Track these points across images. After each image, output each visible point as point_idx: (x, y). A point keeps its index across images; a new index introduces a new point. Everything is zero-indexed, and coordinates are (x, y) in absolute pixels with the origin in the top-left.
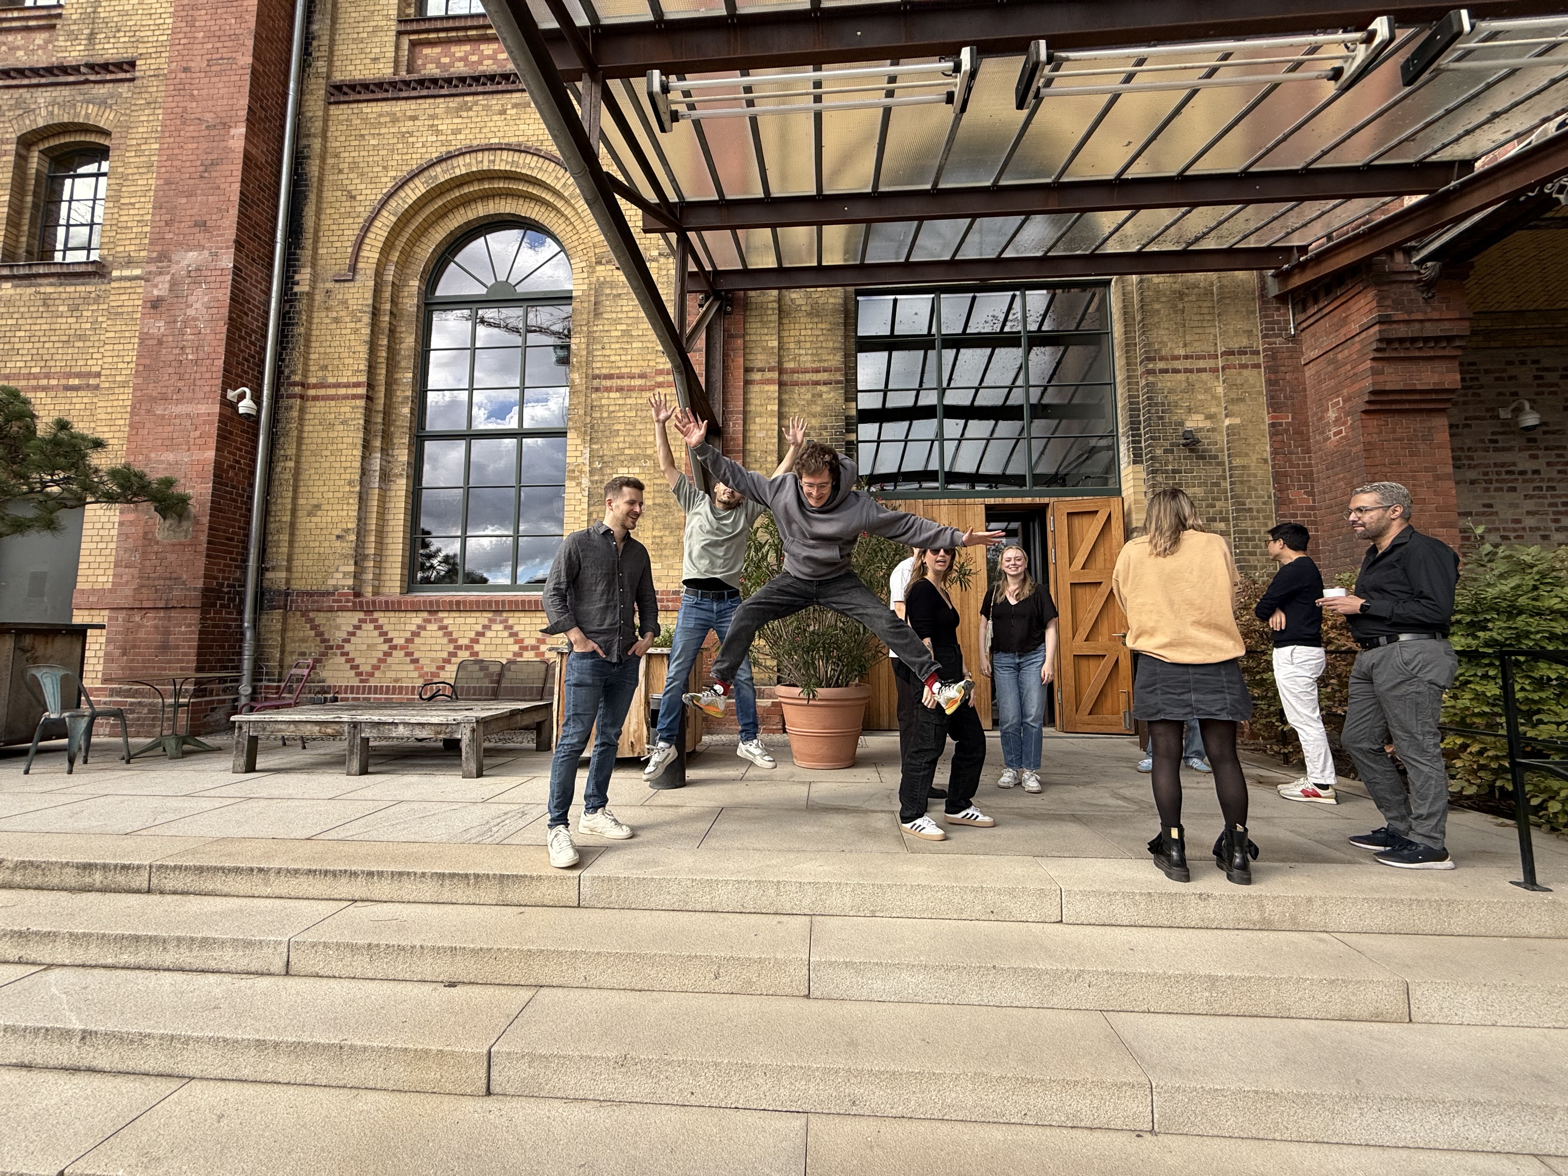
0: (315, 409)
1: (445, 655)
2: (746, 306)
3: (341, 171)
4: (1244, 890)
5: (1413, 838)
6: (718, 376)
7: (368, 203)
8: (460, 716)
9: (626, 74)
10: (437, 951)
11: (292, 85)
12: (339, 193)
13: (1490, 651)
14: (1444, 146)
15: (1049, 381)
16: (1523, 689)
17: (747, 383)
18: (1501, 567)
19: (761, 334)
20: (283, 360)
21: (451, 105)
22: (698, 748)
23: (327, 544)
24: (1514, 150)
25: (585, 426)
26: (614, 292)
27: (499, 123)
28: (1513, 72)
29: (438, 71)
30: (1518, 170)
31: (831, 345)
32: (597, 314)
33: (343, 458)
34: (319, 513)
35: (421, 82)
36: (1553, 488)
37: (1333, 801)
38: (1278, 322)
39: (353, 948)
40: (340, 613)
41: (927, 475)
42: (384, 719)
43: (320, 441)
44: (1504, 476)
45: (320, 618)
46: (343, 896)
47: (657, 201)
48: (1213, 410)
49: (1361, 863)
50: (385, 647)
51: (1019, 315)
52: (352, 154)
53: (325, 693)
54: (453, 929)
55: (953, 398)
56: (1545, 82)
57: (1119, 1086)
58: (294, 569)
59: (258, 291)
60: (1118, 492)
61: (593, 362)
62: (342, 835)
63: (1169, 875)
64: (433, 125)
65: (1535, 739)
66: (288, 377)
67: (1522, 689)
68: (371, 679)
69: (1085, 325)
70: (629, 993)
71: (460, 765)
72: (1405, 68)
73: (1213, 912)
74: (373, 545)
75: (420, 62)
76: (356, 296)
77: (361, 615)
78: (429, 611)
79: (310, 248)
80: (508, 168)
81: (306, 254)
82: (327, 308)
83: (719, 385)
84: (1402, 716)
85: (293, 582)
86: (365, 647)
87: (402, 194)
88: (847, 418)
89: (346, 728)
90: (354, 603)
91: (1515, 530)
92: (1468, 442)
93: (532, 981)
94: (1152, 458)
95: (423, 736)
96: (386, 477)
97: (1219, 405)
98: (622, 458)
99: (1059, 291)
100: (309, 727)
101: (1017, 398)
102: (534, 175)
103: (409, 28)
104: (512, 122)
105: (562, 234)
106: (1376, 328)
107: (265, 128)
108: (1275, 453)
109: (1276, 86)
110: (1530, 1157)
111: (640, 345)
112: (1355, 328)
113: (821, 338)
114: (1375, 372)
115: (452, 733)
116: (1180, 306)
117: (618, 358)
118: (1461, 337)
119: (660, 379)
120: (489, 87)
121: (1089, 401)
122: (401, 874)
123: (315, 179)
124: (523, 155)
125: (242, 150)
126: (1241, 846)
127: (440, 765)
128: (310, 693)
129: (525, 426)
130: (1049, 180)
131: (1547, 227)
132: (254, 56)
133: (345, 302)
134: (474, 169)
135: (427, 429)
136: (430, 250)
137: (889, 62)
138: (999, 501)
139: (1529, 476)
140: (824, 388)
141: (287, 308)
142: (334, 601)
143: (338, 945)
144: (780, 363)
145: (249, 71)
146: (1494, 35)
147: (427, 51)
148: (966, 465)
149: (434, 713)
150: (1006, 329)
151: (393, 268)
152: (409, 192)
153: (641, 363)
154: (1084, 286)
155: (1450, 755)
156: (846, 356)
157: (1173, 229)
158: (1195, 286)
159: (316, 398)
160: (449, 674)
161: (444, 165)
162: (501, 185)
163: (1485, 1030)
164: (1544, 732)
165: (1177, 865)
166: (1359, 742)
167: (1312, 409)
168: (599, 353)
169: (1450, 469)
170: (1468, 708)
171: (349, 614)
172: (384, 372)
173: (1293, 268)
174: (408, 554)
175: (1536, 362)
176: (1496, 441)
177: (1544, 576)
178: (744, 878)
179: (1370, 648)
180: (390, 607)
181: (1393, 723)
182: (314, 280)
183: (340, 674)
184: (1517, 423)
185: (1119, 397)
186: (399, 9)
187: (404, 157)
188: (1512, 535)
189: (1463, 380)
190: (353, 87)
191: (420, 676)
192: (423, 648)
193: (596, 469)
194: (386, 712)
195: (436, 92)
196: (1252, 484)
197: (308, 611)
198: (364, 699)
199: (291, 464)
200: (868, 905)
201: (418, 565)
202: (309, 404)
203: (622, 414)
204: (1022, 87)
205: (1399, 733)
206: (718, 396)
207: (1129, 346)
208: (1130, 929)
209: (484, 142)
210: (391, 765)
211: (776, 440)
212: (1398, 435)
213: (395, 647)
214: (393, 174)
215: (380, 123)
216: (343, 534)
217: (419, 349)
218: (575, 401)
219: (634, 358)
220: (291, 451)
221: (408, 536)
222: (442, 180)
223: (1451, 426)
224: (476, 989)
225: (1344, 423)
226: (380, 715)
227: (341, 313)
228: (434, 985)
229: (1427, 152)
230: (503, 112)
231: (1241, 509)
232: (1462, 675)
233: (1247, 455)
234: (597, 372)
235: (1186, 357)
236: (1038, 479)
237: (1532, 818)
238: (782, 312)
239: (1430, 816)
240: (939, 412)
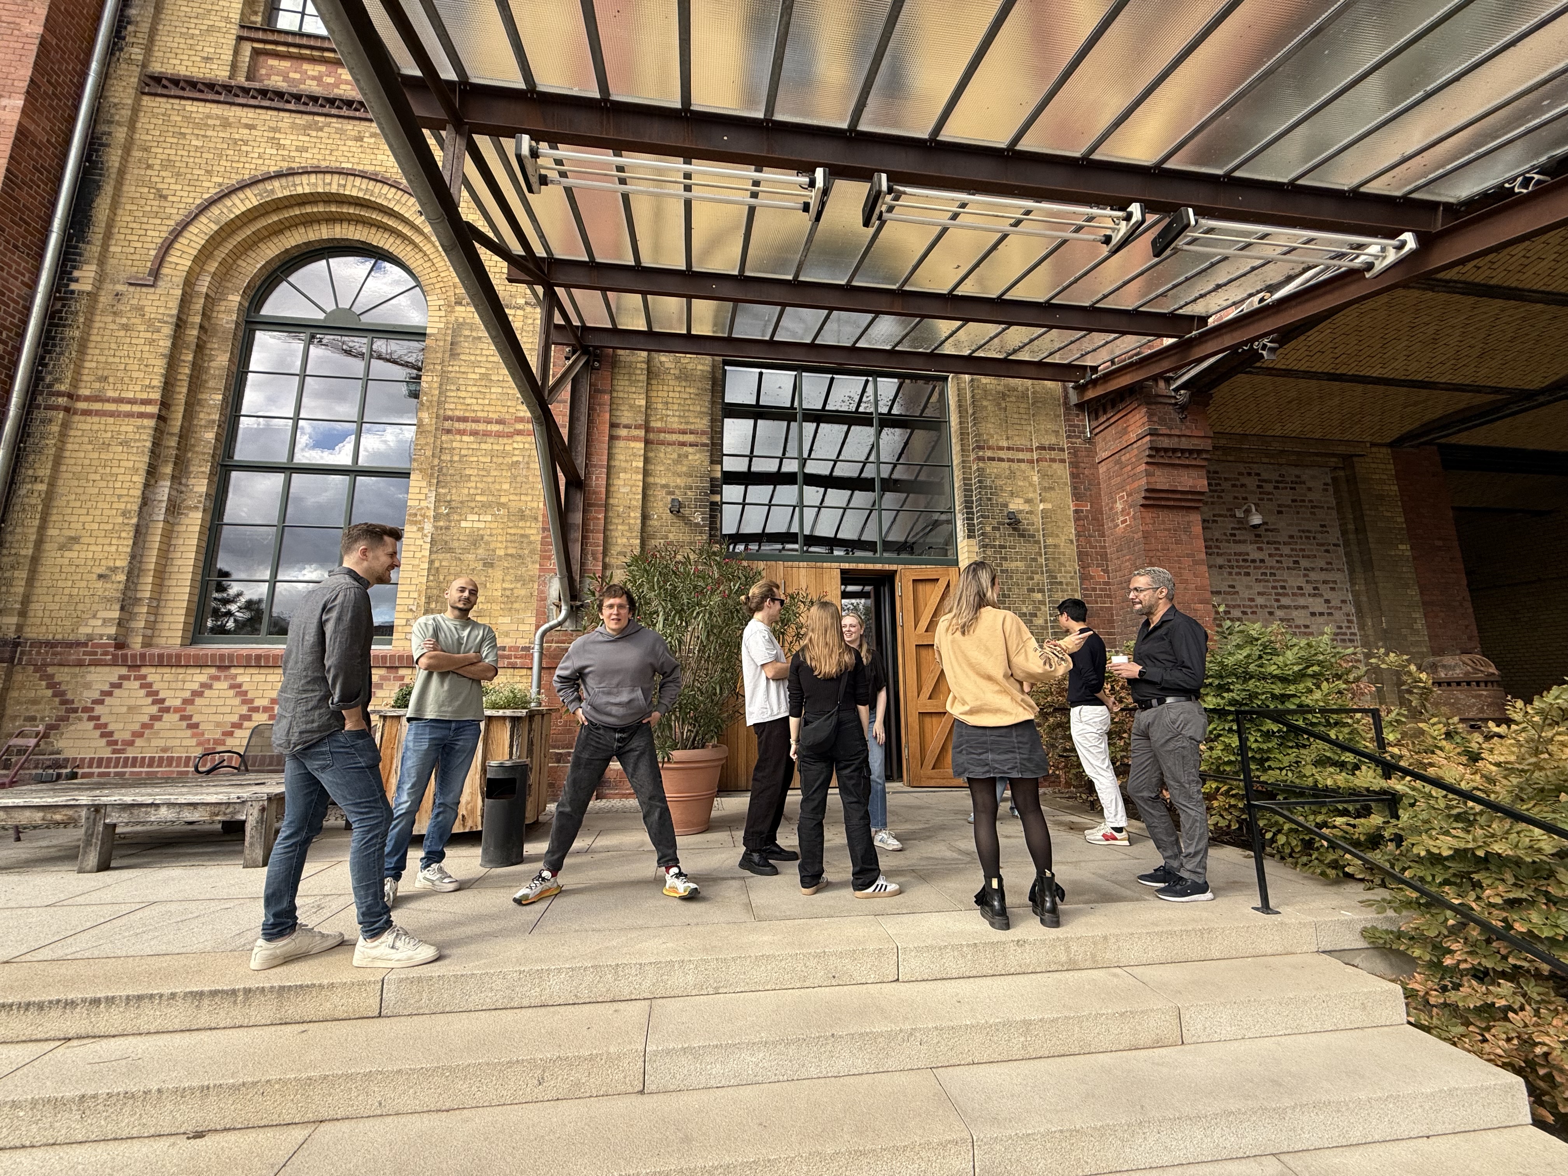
0: (83, 426)
1: (235, 718)
2: (614, 363)
3: (149, 167)
4: (1053, 933)
5: (1184, 874)
6: (582, 428)
7: (183, 206)
8: (245, 793)
9: (496, 133)
10: (181, 1093)
11: (94, 66)
12: (146, 190)
13: (1233, 709)
14: (1187, 304)
15: (898, 459)
16: (1256, 741)
17: (612, 438)
18: (1236, 639)
19: (628, 392)
20: (45, 365)
21: (298, 121)
22: (541, 818)
23: (83, 584)
24: (1232, 313)
25: (432, 468)
26: (474, 334)
27: (354, 149)
28: (1226, 258)
29: (285, 84)
30: (1236, 329)
31: (698, 409)
32: (454, 355)
33: (118, 485)
34: (77, 547)
35: (264, 93)
36: (1275, 575)
37: (1127, 843)
38: (1078, 426)
39: (57, 1104)
40: (92, 669)
41: (788, 537)
42: (140, 799)
43: (87, 462)
44: (1241, 563)
45: (62, 675)
46: (52, 1034)
47: (523, 253)
48: (1031, 495)
49: (1145, 900)
50: (154, 709)
51: (872, 398)
52: (167, 151)
53: (60, 767)
54: (207, 1062)
55: (812, 468)
56: (1248, 268)
57: (943, 1145)
58: (31, 614)
59: (18, 283)
60: (956, 563)
61: (445, 402)
62: (59, 953)
63: (992, 924)
64: (274, 138)
65: (1266, 783)
66: (50, 386)
67: (1254, 740)
68: (129, 749)
69: (928, 413)
70: (435, 1116)
71: (242, 852)
72: (1154, 243)
73: (1028, 957)
74: (149, 587)
75: (263, 71)
76: (156, 303)
77: (124, 671)
78: (219, 667)
79: (99, 243)
80: (361, 195)
81: (93, 250)
82: (115, 313)
83: (583, 438)
84: (1173, 768)
85: (27, 629)
86: (124, 709)
87: (228, 203)
88: (712, 480)
89: (84, 813)
90: (115, 656)
91: (1251, 607)
92: (1217, 535)
93: (310, 1116)
94: (982, 534)
95: (194, 819)
96: (174, 508)
97: (1035, 491)
98: (473, 504)
99: (908, 381)
100: (27, 813)
101: (869, 472)
102: (391, 206)
103: (253, 35)
104: (368, 150)
105: (419, 269)
106: (1148, 438)
107: (51, 105)
108: (1078, 535)
109: (1065, 242)
110: (1270, 1157)
111: (500, 390)
112: (1133, 436)
113: (688, 402)
114: (1148, 474)
115: (234, 813)
116: (1003, 405)
117: (474, 401)
118: (1207, 451)
119: (520, 426)
120: (345, 112)
121: (932, 479)
122: (140, 998)
123: (114, 170)
124: (379, 185)
125: (15, 123)
126: (1050, 890)
127: (215, 853)
128: (36, 767)
129: (360, 463)
130: (894, 287)
131: (1257, 374)
132: (45, 26)
133: (140, 309)
134: (320, 190)
135: (236, 458)
136: (259, 266)
137: (753, 167)
138: (853, 566)
139: (1258, 564)
140: (690, 450)
141: (58, 306)
142: (85, 653)
143: (34, 1103)
144: (647, 421)
145: (37, 42)
146: (1210, 230)
147: (272, 62)
148: (825, 530)
149: (213, 790)
150: (861, 409)
151: (209, 279)
152: (237, 202)
153: (499, 408)
154: (927, 379)
155: (1210, 797)
156: (713, 421)
157: (996, 340)
158: (1015, 389)
159: (86, 413)
160: (239, 741)
161: (283, 181)
162: (351, 211)
163: (1236, 1044)
164: (1269, 777)
165: (999, 915)
166: (1141, 791)
167: (1105, 500)
168: (452, 394)
169: (1203, 556)
170: (1220, 758)
171: (107, 669)
172: (185, 390)
173: (1087, 383)
174: (196, 599)
175: (1258, 475)
176: (1234, 535)
177: (1265, 648)
178: (580, 965)
179: (1145, 709)
180: (163, 662)
181: (1167, 774)
182: (101, 279)
183: (86, 743)
184: (1247, 522)
185: (955, 479)
186: (242, 14)
187: (234, 165)
188: (1249, 611)
189: (1209, 484)
190: (176, 82)
191: (199, 744)
192: (205, 710)
193: (441, 514)
194: (143, 790)
195: (281, 105)
196: (1062, 561)
197: (46, 665)
198: (116, 774)
199: (43, 487)
200: (712, 981)
201: (208, 610)
202: (76, 418)
203: (475, 459)
204: (867, 209)
205: (1172, 783)
206: (582, 449)
207: (963, 435)
208: (958, 981)
209: (333, 165)
210: (145, 856)
211: (640, 496)
212: (1167, 526)
213: (167, 710)
214: (220, 180)
215: (206, 125)
216: (107, 572)
217: (234, 369)
218: (422, 441)
219: (493, 402)
220: (44, 471)
221: (199, 578)
222: (280, 195)
223: (1204, 521)
224: (231, 1137)
225: (1128, 514)
226: (135, 795)
227: (133, 321)
228: (172, 1139)
229: (1176, 307)
230: (359, 139)
231: (1054, 582)
232: (1215, 729)
233: (1057, 536)
234: (450, 413)
235: (1009, 449)
236: (888, 546)
237: (1268, 850)
238: (651, 373)
239: (1196, 854)
240: (800, 478)
